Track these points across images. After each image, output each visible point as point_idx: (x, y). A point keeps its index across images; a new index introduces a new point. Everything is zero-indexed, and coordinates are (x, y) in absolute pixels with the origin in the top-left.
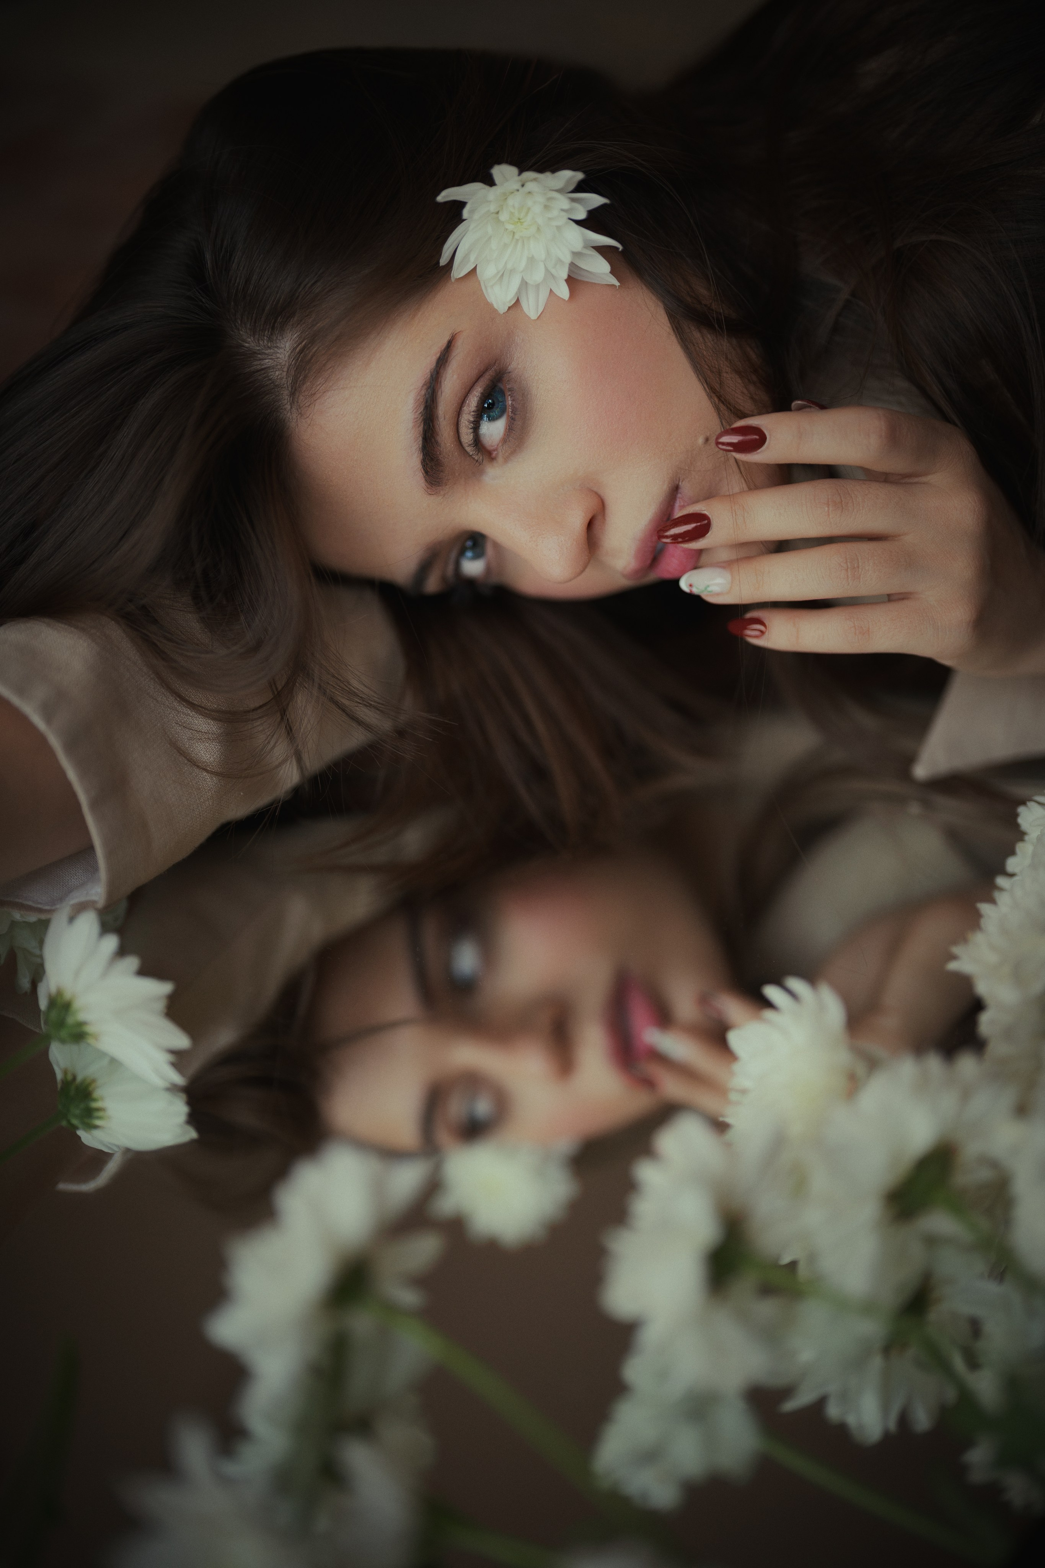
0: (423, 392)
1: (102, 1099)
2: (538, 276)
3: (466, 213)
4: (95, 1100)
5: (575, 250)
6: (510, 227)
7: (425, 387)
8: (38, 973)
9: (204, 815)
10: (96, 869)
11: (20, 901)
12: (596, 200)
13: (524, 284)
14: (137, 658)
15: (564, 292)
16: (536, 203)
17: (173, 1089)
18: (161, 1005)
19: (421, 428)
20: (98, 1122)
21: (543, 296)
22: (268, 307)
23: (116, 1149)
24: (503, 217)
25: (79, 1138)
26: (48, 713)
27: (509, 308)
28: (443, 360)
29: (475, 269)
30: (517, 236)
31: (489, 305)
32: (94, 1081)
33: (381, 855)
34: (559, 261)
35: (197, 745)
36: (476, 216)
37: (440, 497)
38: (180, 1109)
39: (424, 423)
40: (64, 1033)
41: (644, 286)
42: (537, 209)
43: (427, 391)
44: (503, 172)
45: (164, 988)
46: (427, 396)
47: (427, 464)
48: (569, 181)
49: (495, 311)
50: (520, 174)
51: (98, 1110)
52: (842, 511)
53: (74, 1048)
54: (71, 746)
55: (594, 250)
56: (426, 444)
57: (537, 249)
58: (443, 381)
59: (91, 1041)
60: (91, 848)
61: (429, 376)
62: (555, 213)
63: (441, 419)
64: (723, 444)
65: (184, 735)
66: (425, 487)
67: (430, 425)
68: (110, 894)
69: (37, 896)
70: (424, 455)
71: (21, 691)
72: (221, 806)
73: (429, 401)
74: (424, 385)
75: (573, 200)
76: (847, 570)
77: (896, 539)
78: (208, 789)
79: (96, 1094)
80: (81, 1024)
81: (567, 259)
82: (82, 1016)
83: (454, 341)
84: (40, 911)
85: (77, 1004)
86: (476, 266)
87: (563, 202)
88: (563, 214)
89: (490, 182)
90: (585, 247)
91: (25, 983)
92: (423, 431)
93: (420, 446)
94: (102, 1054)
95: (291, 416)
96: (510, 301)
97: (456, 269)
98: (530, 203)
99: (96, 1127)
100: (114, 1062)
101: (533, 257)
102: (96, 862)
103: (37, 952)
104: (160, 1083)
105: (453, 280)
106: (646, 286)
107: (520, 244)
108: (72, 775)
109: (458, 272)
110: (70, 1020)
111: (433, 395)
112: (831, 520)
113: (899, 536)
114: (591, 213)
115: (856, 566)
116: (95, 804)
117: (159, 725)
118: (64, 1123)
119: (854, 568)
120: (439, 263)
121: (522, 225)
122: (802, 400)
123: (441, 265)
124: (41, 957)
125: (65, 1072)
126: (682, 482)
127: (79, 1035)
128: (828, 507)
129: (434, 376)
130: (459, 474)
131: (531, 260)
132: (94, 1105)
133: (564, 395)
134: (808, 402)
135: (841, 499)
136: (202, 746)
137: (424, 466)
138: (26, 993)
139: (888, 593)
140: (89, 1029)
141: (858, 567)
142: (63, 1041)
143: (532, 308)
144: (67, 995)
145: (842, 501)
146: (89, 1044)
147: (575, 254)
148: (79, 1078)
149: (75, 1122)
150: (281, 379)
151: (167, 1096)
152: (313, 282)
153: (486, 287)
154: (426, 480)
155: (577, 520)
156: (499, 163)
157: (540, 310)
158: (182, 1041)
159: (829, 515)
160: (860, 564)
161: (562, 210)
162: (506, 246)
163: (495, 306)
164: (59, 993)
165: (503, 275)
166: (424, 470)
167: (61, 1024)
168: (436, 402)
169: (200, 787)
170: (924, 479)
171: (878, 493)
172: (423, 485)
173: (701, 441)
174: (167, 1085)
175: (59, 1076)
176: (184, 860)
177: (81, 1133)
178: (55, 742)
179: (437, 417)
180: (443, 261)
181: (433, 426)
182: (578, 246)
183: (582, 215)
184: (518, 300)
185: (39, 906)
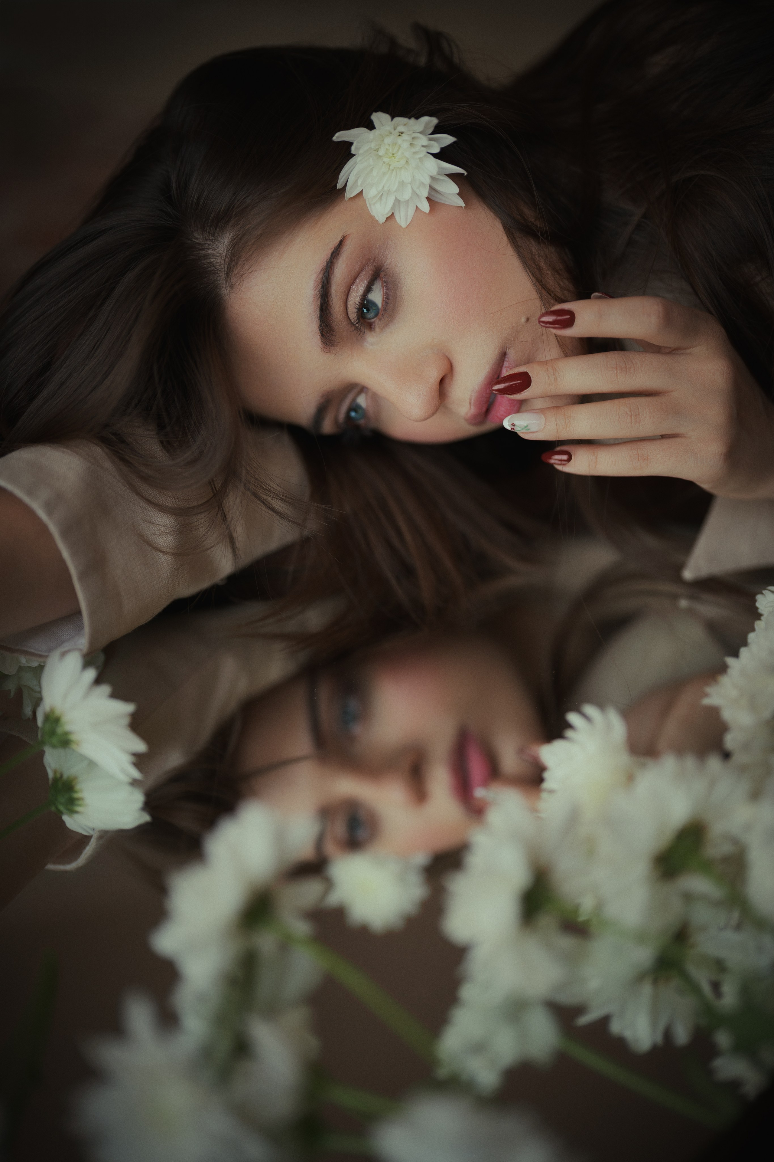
0: (321, 276)
1: (81, 791)
2: (406, 195)
3: (353, 149)
4: (76, 792)
5: (432, 175)
6: (386, 160)
7: (322, 272)
8: (38, 701)
9: (161, 590)
10: (81, 627)
11: (26, 649)
12: (447, 139)
13: (397, 202)
14: (115, 473)
15: (425, 207)
16: (404, 142)
17: (134, 783)
18: (126, 721)
19: (319, 303)
20: (78, 809)
21: (411, 211)
22: (212, 216)
23: (92, 833)
24: (381, 152)
25: (64, 822)
26: (49, 508)
27: (387, 219)
28: (336, 253)
29: (362, 192)
30: (391, 167)
31: (372, 218)
32: (75, 778)
33: (291, 626)
34: (422, 184)
35: (157, 539)
36: (361, 152)
37: (333, 355)
38: (138, 798)
39: (321, 298)
40: (54, 740)
41: (485, 207)
42: (405, 145)
43: (324, 274)
44: (379, 118)
45: (129, 708)
46: (323, 278)
47: (323, 329)
48: (426, 126)
49: (377, 221)
50: (392, 119)
51: (78, 799)
52: (626, 374)
53: (61, 752)
54: (66, 533)
55: (446, 177)
56: (322, 314)
57: (406, 176)
58: (335, 268)
59: (74, 746)
60: (79, 613)
61: (326, 264)
62: (417, 148)
63: (333, 296)
64: (544, 322)
65: (148, 531)
66: (321, 346)
67: (325, 300)
68: (92, 643)
69: (37, 645)
70: (321, 322)
71: (30, 492)
72: (174, 584)
73: (325, 282)
74: (321, 270)
75: (430, 139)
76: (631, 416)
77: (666, 395)
78: (165, 571)
79: (78, 787)
80: (67, 734)
81: (427, 181)
82: (68, 727)
83: (344, 241)
84: (40, 656)
85: (65, 718)
86: (362, 190)
87: (424, 140)
88: (423, 149)
89: (371, 126)
90: (439, 174)
91: (28, 711)
92: (320, 304)
93: (318, 315)
94: (83, 758)
95: (225, 291)
96: (387, 214)
97: (348, 190)
98: (399, 140)
99: (76, 812)
100: (92, 764)
101: (403, 181)
102: (82, 622)
103: (37, 689)
104: (126, 779)
105: (346, 199)
106: (487, 207)
107: (394, 173)
108: (66, 554)
109: (350, 193)
110: (60, 730)
111: (328, 277)
112: (619, 380)
113: (668, 392)
114: (442, 149)
115: (637, 413)
116: (82, 576)
117: (130, 523)
118: (53, 809)
119: (636, 415)
120: (337, 187)
121: (395, 159)
122: (599, 292)
123: (338, 188)
124: (40, 692)
125: (55, 772)
126: (509, 349)
127: (65, 742)
128: (617, 371)
129: (329, 264)
130: (347, 339)
131: (402, 184)
132: (76, 795)
133: (424, 283)
134: (603, 294)
135: (626, 365)
136: (161, 540)
137: (321, 330)
138: (29, 719)
139: (661, 434)
140: (73, 737)
141: (639, 414)
142: (54, 747)
143: (403, 219)
144: (58, 712)
145: (626, 366)
146: (74, 751)
147: (433, 178)
148: (65, 776)
149: (61, 808)
150: (220, 265)
151: (129, 789)
152: (244, 197)
153: (370, 205)
154: (322, 342)
155: (434, 375)
156: (376, 111)
157: (409, 222)
158: (140, 747)
159: (617, 376)
160: (640, 412)
161: (423, 146)
162: (384, 174)
163: (377, 218)
164: (52, 711)
165: (382, 195)
166: (321, 333)
167: (53, 733)
168: (330, 283)
169: (159, 569)
170: (688, 351)
171: (651, 360)
172: (320, 345)
173: (523, 320)
174: (130, 780)
175: (51, 775)
176: (146, 624)
177: (66, 818)
178: (54, 530)
179: (331, 294)
180: (339, 186)
181: (328, 301)
182: (434, 172)
183: (436, 150)
184: (393, 214)
185: (39, 653)
